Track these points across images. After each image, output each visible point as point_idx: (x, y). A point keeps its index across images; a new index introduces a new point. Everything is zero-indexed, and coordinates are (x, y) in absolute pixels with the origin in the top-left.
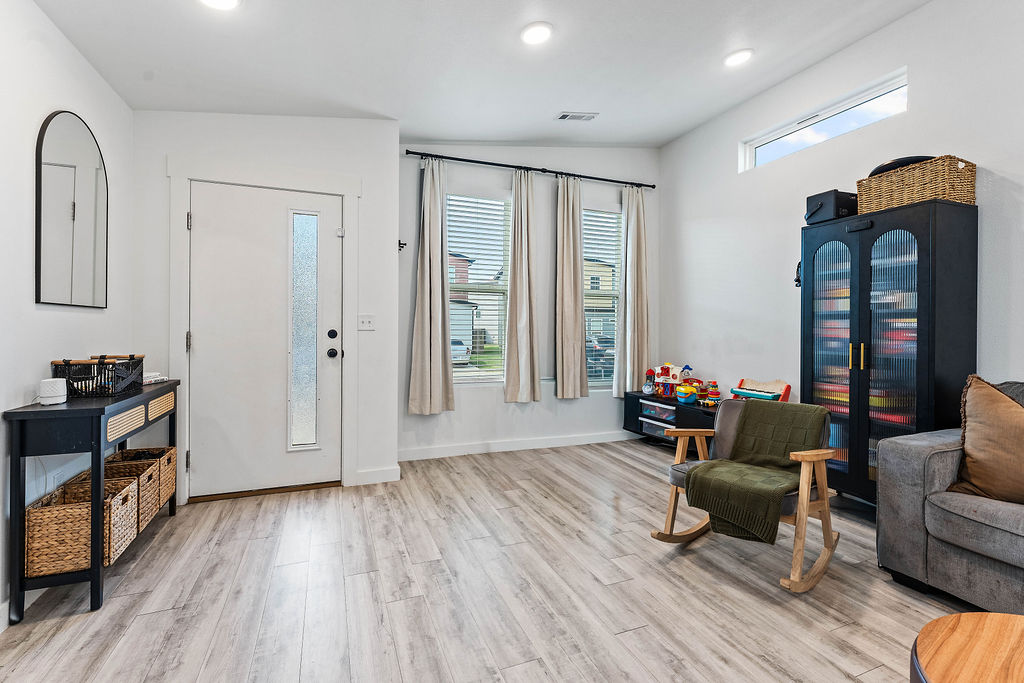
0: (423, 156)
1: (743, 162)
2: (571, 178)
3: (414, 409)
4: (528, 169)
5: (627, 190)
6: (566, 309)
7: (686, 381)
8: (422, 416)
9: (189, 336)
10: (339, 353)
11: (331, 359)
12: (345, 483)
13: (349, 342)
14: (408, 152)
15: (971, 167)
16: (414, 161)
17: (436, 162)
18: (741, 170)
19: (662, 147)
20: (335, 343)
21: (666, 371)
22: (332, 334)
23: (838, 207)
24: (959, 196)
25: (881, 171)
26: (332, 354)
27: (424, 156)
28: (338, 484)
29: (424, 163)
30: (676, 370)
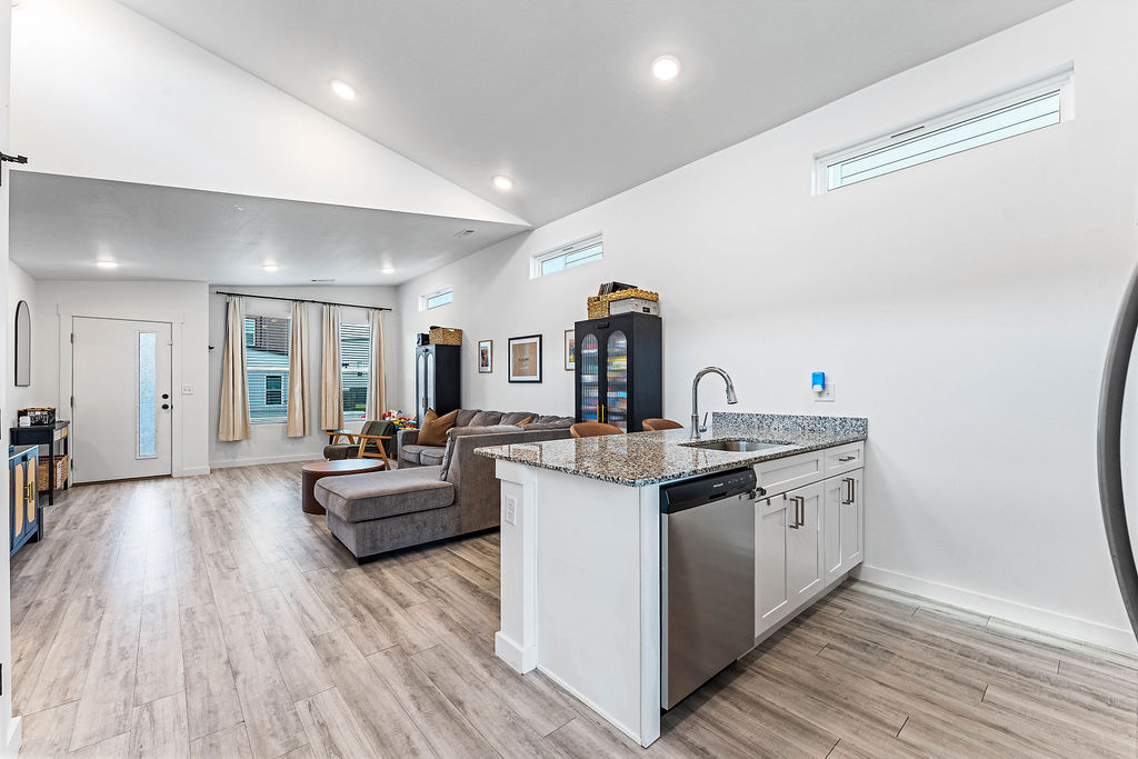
1: (421, 306)
2: (332, 307)
3: (222, 438)
4: (302, 301)
5: (371, 312)
8: (227, 442)
9: (72, 398)
10: (170, 407)
11: (164, 410)
12: (175, 476)
13: (176, 401)
14: (217, 293)
15: (460, 332)
16: (222, 298)
17: (237, 299)
18: (419, 310)
19: (397, 288)
20: (167, 401)
21: (390, 414)
22: (165, 396)
23: (423, 340)
24: (452, 341)
25: (433, 328)
26: (165, 407)
27: (229, 294)
28: (170, 476)
29: (229, 299)
30: (395, 413)
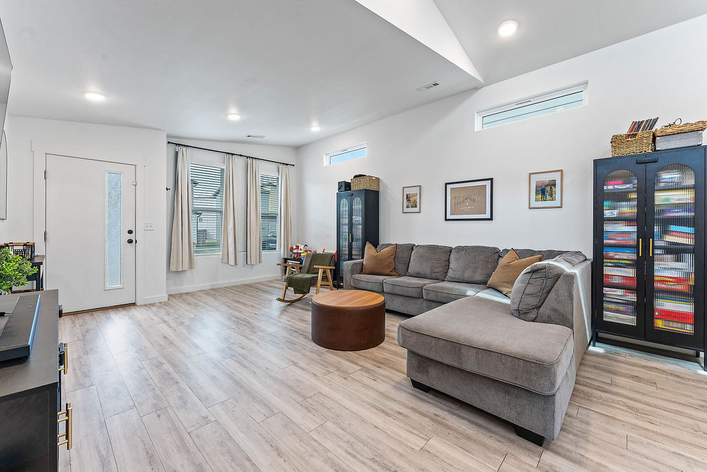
0: (177, 145)
1: (326, 162)
2: (254, 160)
3: (173, 268)
4: (233, 154)
5: (281, 166)
6: (252, 220)
7: (306, 251)
8: (177, 272)
9: (45, 233)
10: (134, 241)
11: (129, 244)
12: (138, 304)
13: (140, 236)
14: (169, 143)
15: (378, 179)
16: (173, 146)
17: (184, 149)
18: (325, 165)
19: (298, 148)
20: (132, 237)
21: (297, 247)
22: (130, 232)
23: (345, 187)
24: (374, 188)
25: (356, 177)
26: (130, 241)
28: (134, 304)
29: (178, 148)
30: (301, 247)
